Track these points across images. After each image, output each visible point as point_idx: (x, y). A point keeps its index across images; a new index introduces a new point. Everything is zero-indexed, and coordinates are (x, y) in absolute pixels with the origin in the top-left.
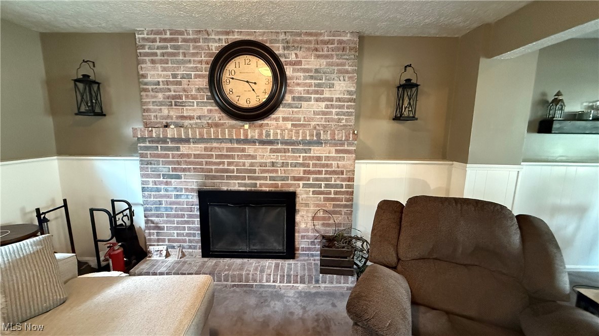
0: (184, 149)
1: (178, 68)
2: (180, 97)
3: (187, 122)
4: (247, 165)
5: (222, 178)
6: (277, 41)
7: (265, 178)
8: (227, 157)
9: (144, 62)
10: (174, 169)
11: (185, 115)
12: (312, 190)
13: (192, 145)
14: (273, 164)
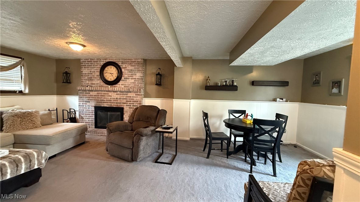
0: (91, 93)
1: (92, 69)
2: (92, 78)
3: (93, 85)
4: (109, 98)
5: (102, 102)
6: (119, 62)
7: (114, 103)
8: (103, 96)
9: (82, 68)
10: (88, 100)
11: (93, 83)
12: (128, 107)
13: (94, 92)
14: (117, 98)
